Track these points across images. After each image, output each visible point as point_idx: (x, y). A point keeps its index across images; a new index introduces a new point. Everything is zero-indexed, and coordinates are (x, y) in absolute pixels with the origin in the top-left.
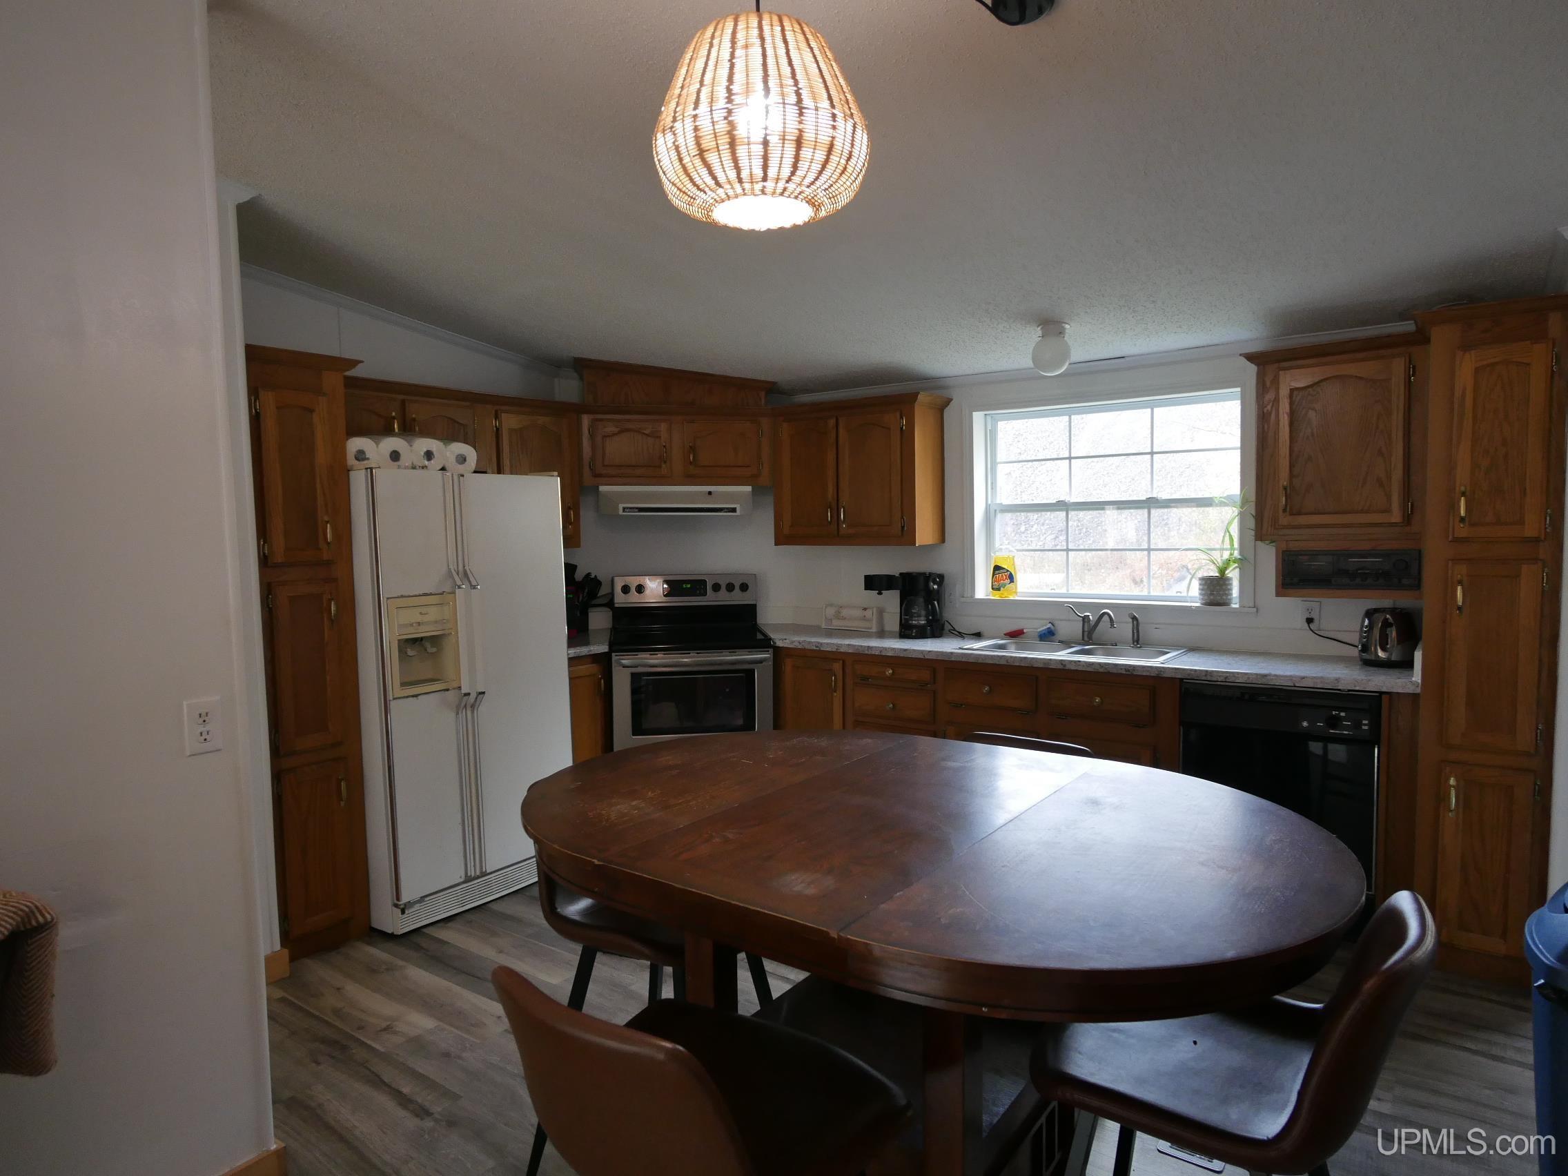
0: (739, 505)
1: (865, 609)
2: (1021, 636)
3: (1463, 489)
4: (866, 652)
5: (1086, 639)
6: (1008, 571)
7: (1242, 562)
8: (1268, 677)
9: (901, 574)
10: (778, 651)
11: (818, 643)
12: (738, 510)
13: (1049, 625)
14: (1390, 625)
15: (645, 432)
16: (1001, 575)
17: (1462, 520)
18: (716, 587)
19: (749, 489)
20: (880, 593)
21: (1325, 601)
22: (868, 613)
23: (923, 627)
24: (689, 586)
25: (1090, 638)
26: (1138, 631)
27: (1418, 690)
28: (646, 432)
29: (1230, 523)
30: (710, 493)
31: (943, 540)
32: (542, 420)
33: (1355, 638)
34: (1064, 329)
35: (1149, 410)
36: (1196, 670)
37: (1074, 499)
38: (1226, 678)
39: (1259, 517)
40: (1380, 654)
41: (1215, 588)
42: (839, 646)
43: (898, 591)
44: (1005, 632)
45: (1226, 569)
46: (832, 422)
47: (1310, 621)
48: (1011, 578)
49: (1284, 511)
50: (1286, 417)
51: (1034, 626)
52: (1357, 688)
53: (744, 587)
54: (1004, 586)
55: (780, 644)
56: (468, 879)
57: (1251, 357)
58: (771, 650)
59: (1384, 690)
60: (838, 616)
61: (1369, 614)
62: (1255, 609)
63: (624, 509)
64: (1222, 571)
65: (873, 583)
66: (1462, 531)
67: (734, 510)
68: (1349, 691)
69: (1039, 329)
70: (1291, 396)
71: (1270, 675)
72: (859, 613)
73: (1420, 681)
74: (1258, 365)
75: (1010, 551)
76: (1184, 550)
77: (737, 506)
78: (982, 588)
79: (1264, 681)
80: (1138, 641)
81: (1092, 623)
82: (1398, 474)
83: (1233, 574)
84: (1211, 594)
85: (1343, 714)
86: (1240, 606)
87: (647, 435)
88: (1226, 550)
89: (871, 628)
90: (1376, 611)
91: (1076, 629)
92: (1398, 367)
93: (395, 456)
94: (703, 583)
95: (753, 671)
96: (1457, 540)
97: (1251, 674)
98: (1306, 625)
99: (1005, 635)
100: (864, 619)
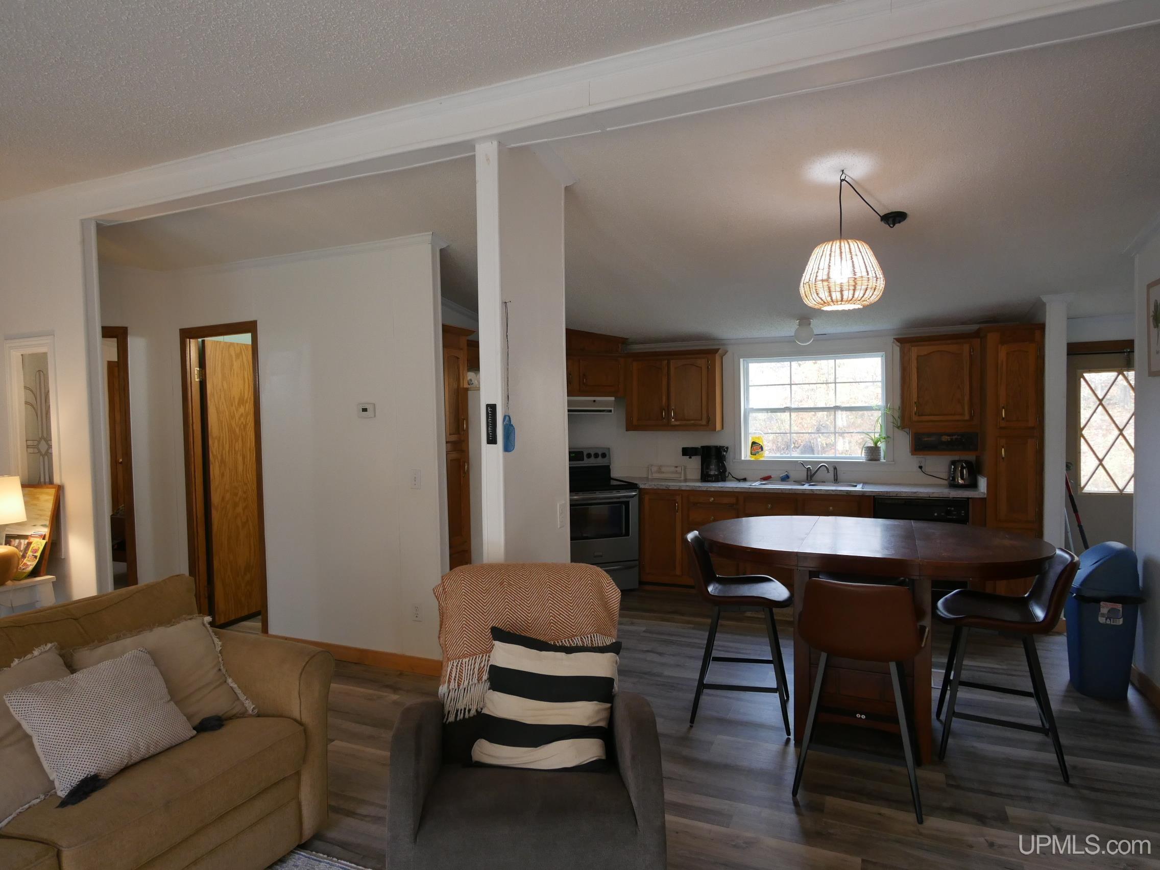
0: (607, 408)
1: (676, 467)
2: (770, 479)
3: (1003, 405)
4: (698, 489)
5: (809, 479)
6: (760, 444)
7: (887, 438)
8: (918, 493)
9: (702, 447)
10: (641, 490)
11: (667, 485)
12: (606, 411)
13: (787, 473)
14: (964, 468)
16: (756, 447)
17: (1003, 419)
18: (589, 456)
19: (613, 399)
20: (690, 458)
21: (928, 457)
22: (679, 469)
23: (715, 475)
24: (574, 455)
25: (811, 479)
26: (837, 475)
27: (985, 496)
29: (878, 419)
30: (594, 401)
31: (723, 428)
33: (945, 476)
34: (810, 322)
35: (833, 361)
36: (881, 492)
37: (793, 406)
38: (897, 494)
39: (902, 417)
40: (960, 481)
41: (873, 452)
42: (680, 486)
43: (700, 457)
44: (761, 477)
45: (878, 442)
46: (666, 362)
47: (921, 467)
48: (762, 448)
49: (915, 414)
50: (915, 369)
51: (778, 473)
52: (958, 496)
53: (604, 455)
54: (758, 452)
55: (642, 486)
57: (898, 340)
58: (638, 490)
59: (970, 497)
60: (660, 471)
61: (953, 463)
62: (893, 463)
64: (876, 444)
65: (687, 452)
66: (1003, 424)
67: (610, 411)
68: (953, 498)
69: (797, 321)
70: (917, 359)
71: (917, 492)
72: (673, 469)
73: (986, 492)
74: (901, 343)
75: (761, 434)
76: (856, 433)
77: (612, 409)
78: (745, 454)
79: (915, 495)
80: (837, 480)
81: (813, 472)
82: (967, 398)
83: (882, 445)
84: (872, 455)
85: (953, 509)
86: (887, 461)
88: (878, 432)
89: (681, 478)
90: (958, 461)
91: (804, 475)
92: (966, 348)
94: (582, 453)
95: (628, 502)
96: (1001, 428)
97: (909, 492)
98: (920, 470)
99: (761, 479)
100: (676, 472)
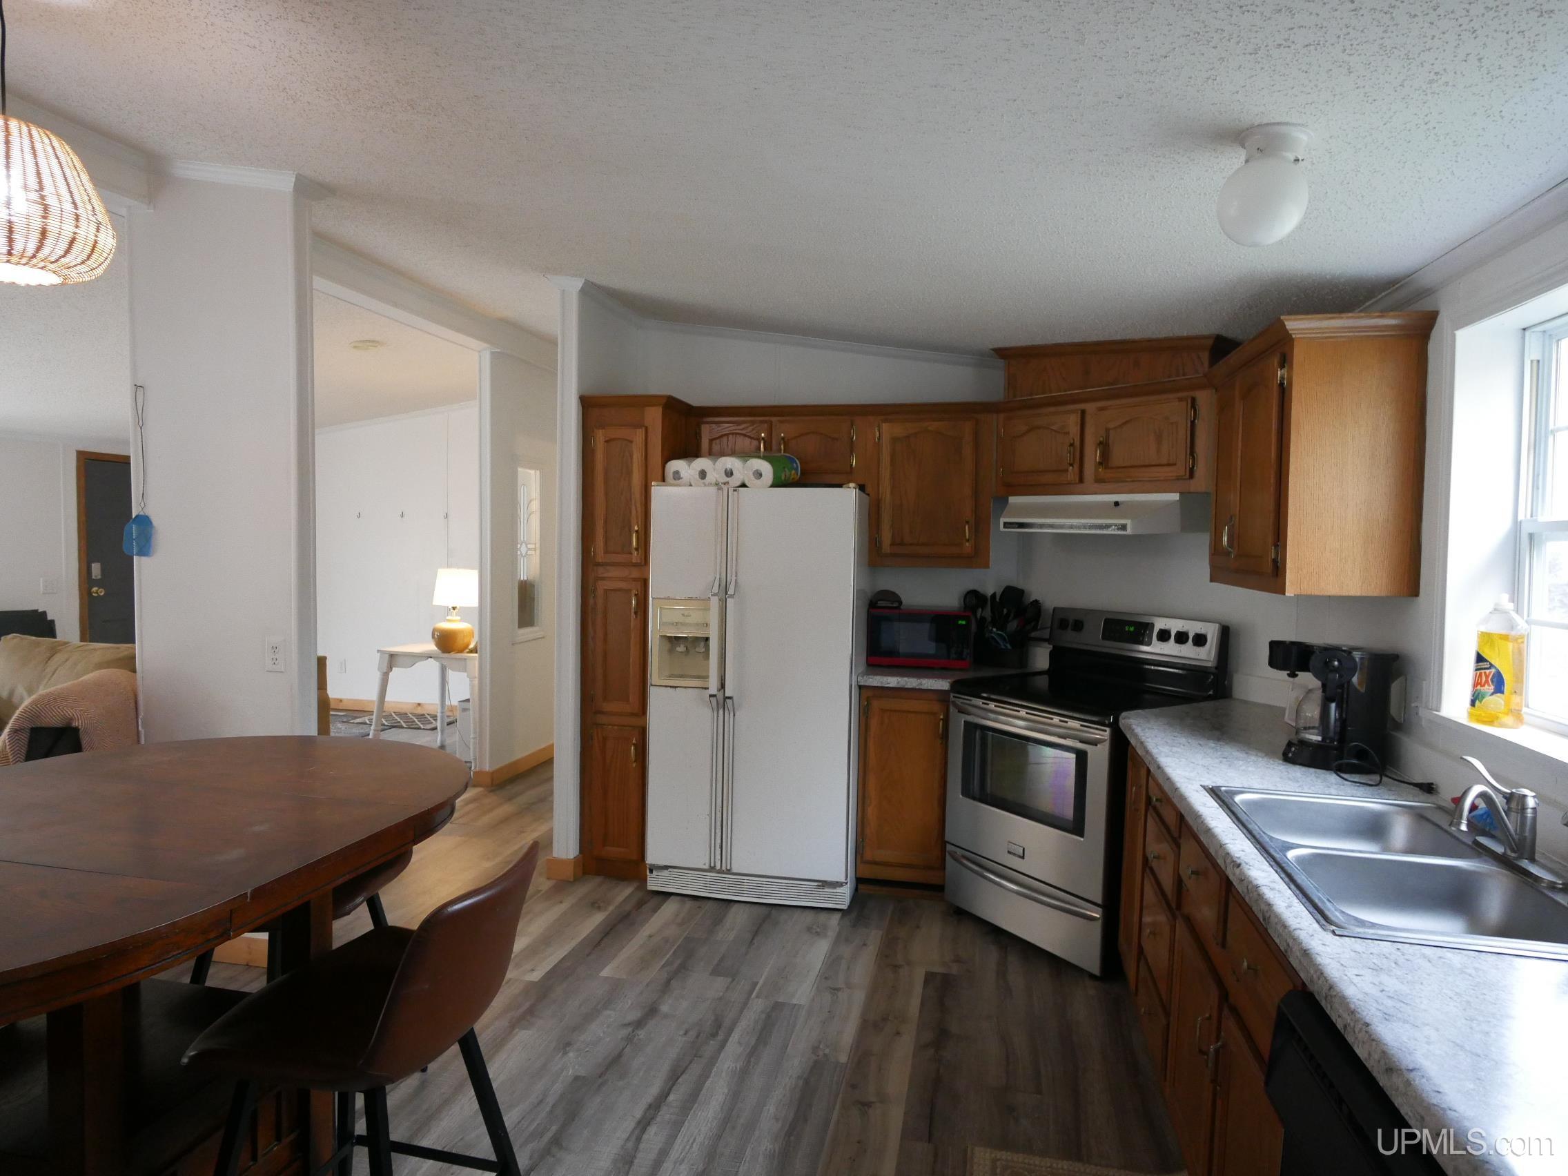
0: (1130, 521)
6: (1492, 666)
12: (1129, 527)
15: (1052, 428)
16: (1480, 673)
18: (1165, 635)
19: (1175, 497)
20: (1293, 675)
24: (1132, 629)
28: (1054, 428)
30: (1117, 504)
32: (933, 426)
48: (1497, 682)
53: (1200, 640)
54: (1482, 698)
56: (712, 869)
58: (1109, 730)
63: (1005, 524)
87: (1055, 431)
93: (703, 474)
95: (1086, 753)
